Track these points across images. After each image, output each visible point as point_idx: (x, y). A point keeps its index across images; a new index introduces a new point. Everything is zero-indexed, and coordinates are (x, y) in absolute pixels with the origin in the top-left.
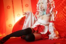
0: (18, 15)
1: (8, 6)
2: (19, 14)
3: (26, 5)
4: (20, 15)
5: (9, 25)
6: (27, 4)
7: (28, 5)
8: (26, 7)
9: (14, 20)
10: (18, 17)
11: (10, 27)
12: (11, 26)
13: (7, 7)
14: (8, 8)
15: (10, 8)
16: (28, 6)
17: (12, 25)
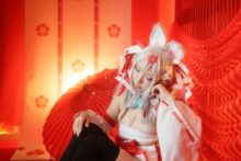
0: (73, 65)
1: (43, 25)
2: (78, 61)
3: (109, 29)
4: (83, 65)
5: (37, 100)
6: (114, 26)
7: (119, 29)
8: (111, 35)
9: (60, 81)
10: (75, 70)
11: (38, 106)
12: (44, 106)
13: (38, 28)
14: (40, 34)
15: (46, 34)
16: (117, 35)
17: (47, 100)
